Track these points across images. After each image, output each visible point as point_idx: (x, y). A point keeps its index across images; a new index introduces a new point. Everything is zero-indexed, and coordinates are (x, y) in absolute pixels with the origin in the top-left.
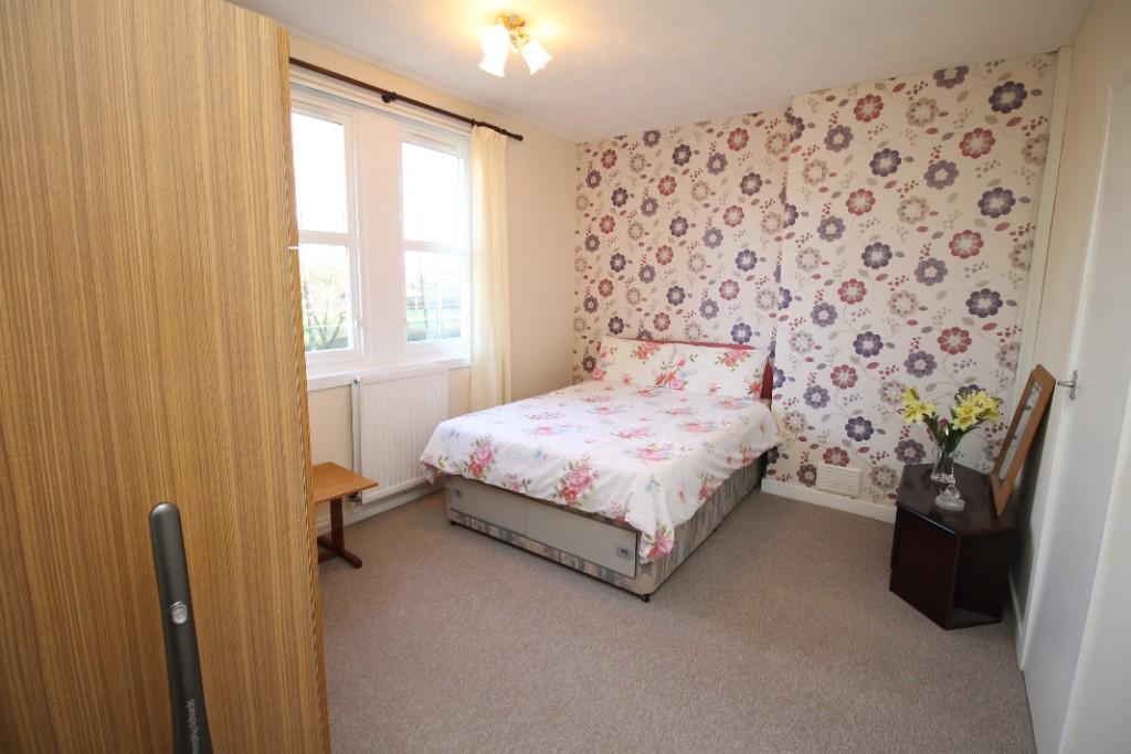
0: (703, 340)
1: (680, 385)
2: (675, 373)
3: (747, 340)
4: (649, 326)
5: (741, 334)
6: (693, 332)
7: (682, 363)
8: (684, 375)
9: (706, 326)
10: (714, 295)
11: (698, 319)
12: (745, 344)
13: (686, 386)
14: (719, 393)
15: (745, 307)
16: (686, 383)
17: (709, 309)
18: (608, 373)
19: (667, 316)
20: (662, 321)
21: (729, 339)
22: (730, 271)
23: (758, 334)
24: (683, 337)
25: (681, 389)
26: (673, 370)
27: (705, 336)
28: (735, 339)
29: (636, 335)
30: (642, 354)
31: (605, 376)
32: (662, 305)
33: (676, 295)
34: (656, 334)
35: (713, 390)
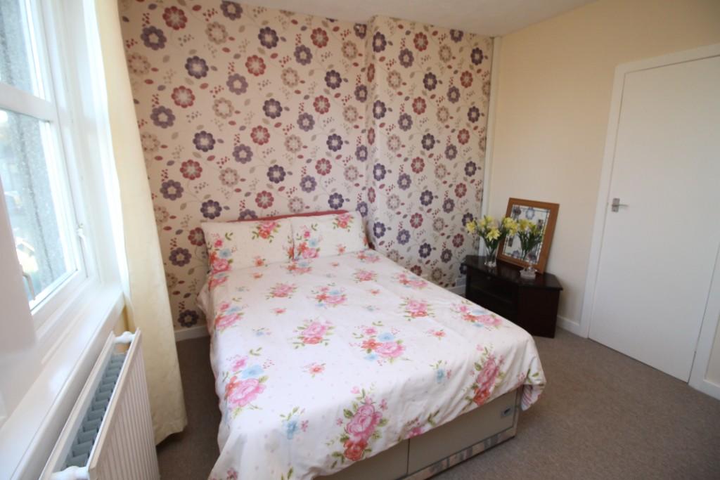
0: (306, 211)
1: (314, 252)
2: (305, 244)
3: (341, 205)
4: (251, 205)
5: (336, 201)
6: (296, 206)
7: (307, 234)
8: (313, 244)
9: (307, 198)
10: (311, 171)
11: (300, 193)
12: (339, 209)
13: (319, 253)
14: (346, 250)
15: (337, 181)
16: (318, 250)
17: (308, 184)
18: (235, 261)
19: (270, 194)
20: (265, 199)
21: (327, 207)
22: (323, 152)
23: (348, 200)
24: (287, 211)
25: (315, 256)
26: (301, 242)
27: (308, 207)
28: (331, 206)
29: (237, 215)
30: (265, 234)
31: (232, 265)
32: (263, 183)
33: (276, 174)
34: (260, 212)
35: (341, 250)
